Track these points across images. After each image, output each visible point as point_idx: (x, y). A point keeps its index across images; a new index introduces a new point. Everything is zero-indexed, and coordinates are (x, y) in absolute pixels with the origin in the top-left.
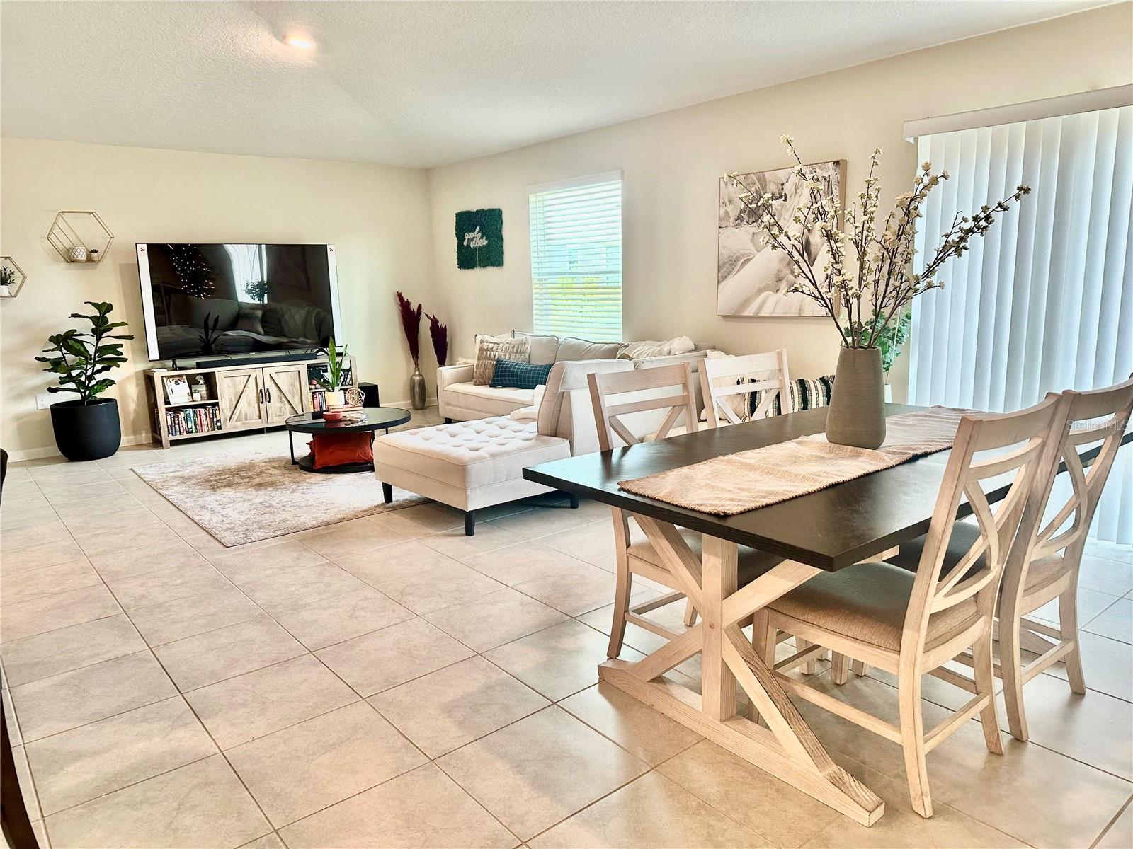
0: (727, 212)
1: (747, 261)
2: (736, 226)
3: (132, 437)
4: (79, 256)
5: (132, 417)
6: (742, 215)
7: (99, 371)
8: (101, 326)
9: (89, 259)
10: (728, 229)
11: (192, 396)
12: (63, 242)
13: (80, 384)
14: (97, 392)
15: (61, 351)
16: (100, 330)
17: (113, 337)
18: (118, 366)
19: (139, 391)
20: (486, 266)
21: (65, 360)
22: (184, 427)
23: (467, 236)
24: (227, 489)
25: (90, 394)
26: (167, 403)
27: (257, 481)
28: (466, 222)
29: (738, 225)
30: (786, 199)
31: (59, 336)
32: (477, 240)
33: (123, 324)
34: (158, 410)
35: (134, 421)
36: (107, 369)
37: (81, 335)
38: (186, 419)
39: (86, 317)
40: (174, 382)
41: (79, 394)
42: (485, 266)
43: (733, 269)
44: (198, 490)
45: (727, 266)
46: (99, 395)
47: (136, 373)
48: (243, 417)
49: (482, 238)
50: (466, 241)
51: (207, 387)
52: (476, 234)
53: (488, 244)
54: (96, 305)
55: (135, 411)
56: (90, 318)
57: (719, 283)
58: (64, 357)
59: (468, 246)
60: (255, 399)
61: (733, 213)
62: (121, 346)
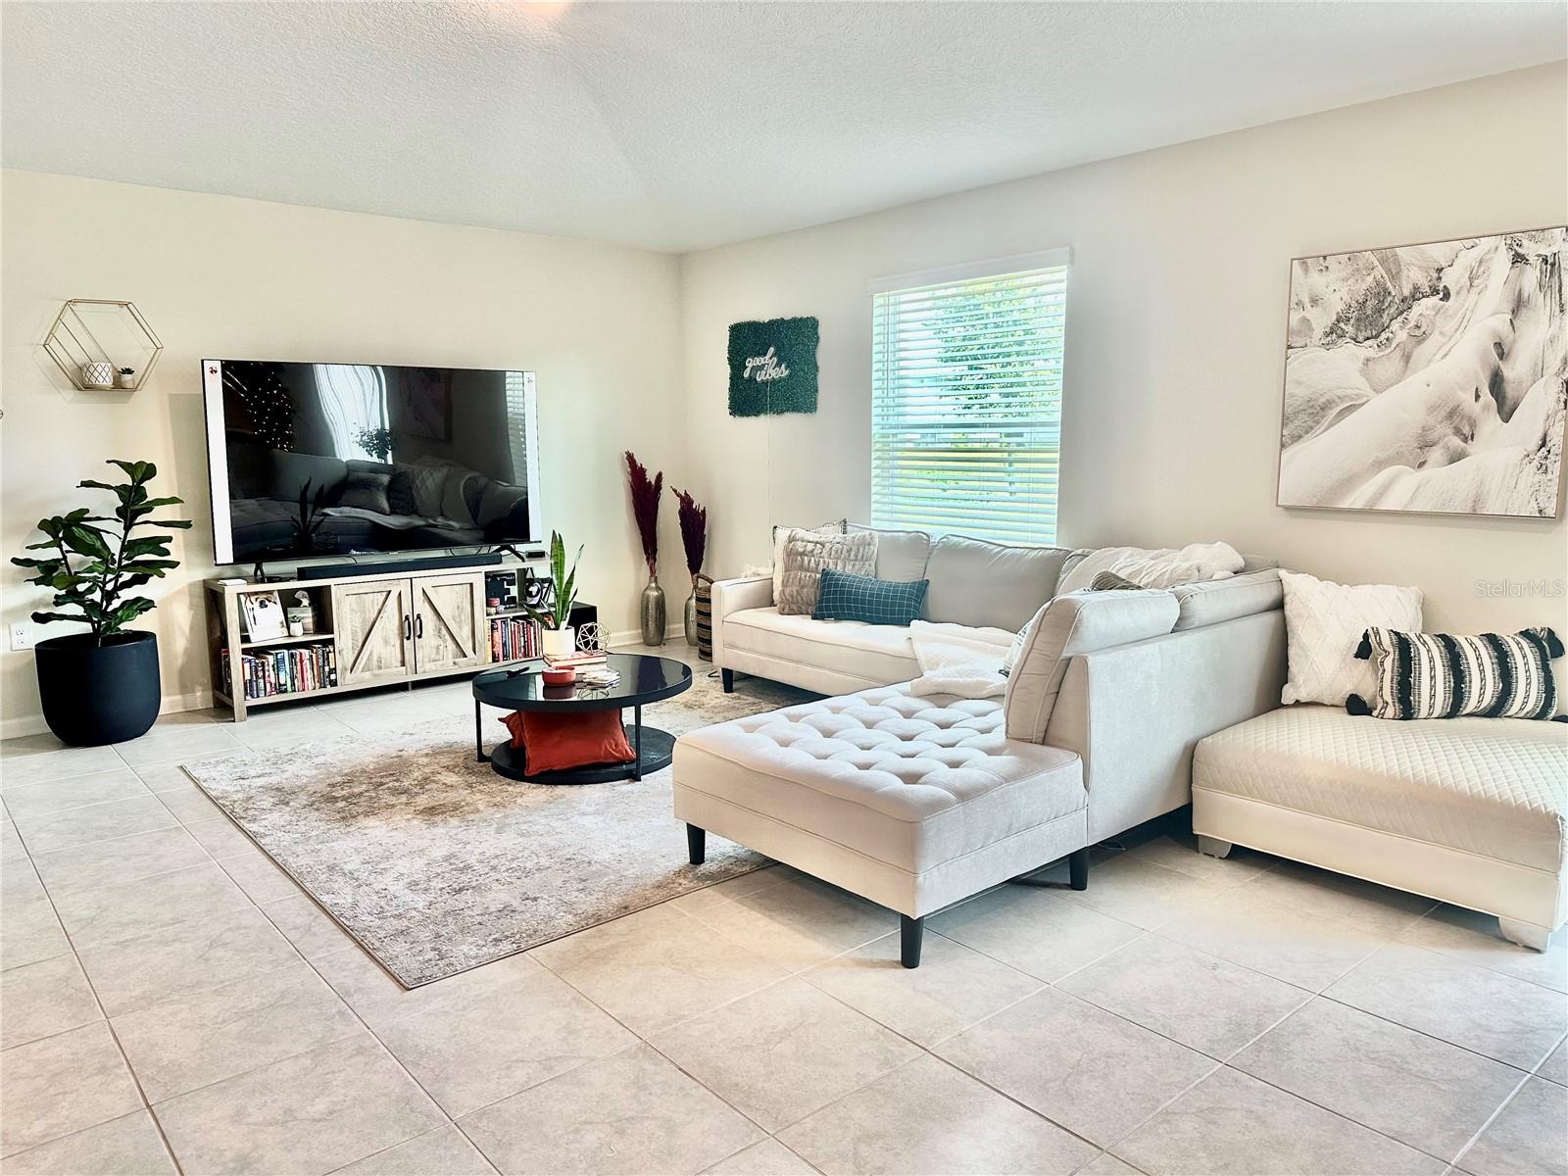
0: (1305, 321)
1: (1351, 409)
2: (1327, 346)
3: (179, 697)
4: (100, 379)
5: (180, 662)
6: (1342, 325)
7: (128, 584)
8: (133, 503)
9: (118, 385)
10: (1308, 350)
11: (288, 628)
12: (73, 352)
13: (90, 607)
14: (121, 621)
15: (60, 547)
16: (132, 511)
17: (156, 523)
18: (162, 575)
19: (194, 617)
20: (782, 412)
21: (66, 563)
22: (273, 681)
23: (750, 363)
24: (371, 822)
25: (108, 627)
26: (245, 639)
27: (423, 801)
28: (746, 339)
29: (1334, 342)
30: (1447, 296)
31: (57, 519)
32: (768, 368)
33: (173, 500)
34: (228, 652)
35: (182, 671)
36: (141, 580)
37: (99, 519)
38: (277, 668)
39: (108, 487)
40: (257, 604)
41: (90, 624)
42: (780, 412)
43: (1318, 423)
44: (315, 823)
45: (1303, 416)
46: (123, 626)
47: (190, 585)
48: (375, 663)
49: (778, 365)
50: (749, 369)
51: (314, 610)
52: (768, 359)
53: (790, 375)
54: (127, 467)
55: (187, 653)
56: (116, 489)
57: (1283, 446)
58: (65, 558)
59: (752, 379)
60: (396, 632)
61: (1321, 320)
62: (169, 539)
